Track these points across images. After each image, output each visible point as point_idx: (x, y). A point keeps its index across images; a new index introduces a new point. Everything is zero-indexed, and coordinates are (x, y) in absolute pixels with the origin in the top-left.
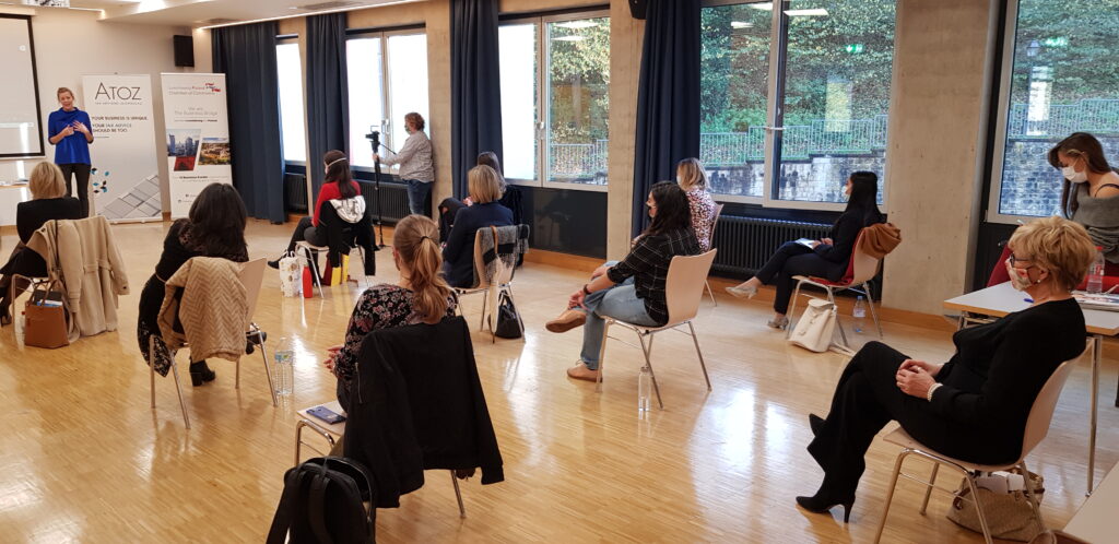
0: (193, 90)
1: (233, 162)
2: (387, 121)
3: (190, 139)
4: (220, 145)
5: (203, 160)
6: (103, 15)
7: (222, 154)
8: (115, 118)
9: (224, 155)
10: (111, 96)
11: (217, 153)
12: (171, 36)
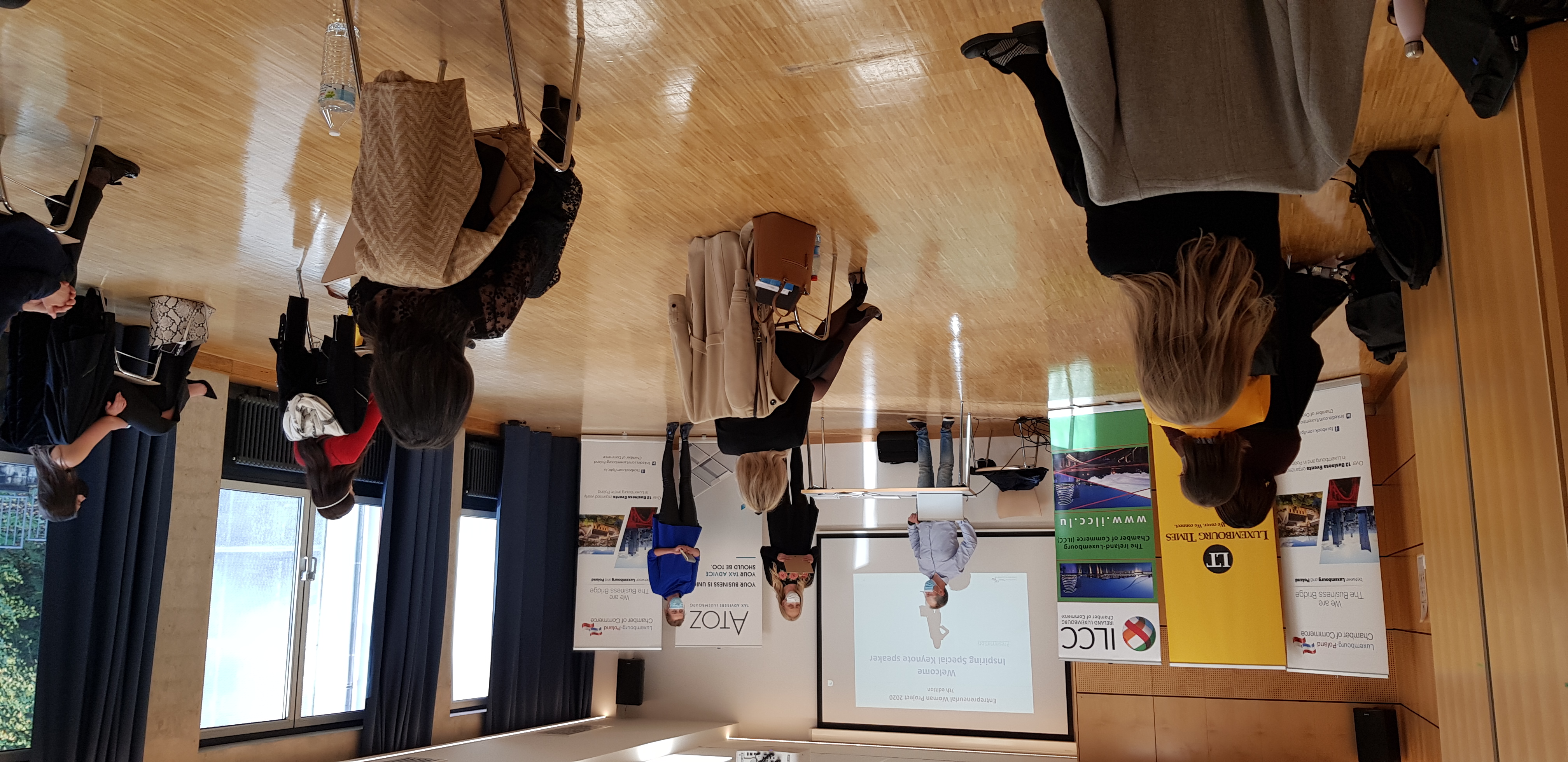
0: (620, 625)
1: (576, 518)
2: (304, 578)
3: (631, 553)
4: (590, 544)
5: (616, 522)
6: (727, 732)
7: (591, 529)
8: (723, 584)
9: (588, 528)
10: (728, 614)
11: (596, 533)
12: (645, 704)
